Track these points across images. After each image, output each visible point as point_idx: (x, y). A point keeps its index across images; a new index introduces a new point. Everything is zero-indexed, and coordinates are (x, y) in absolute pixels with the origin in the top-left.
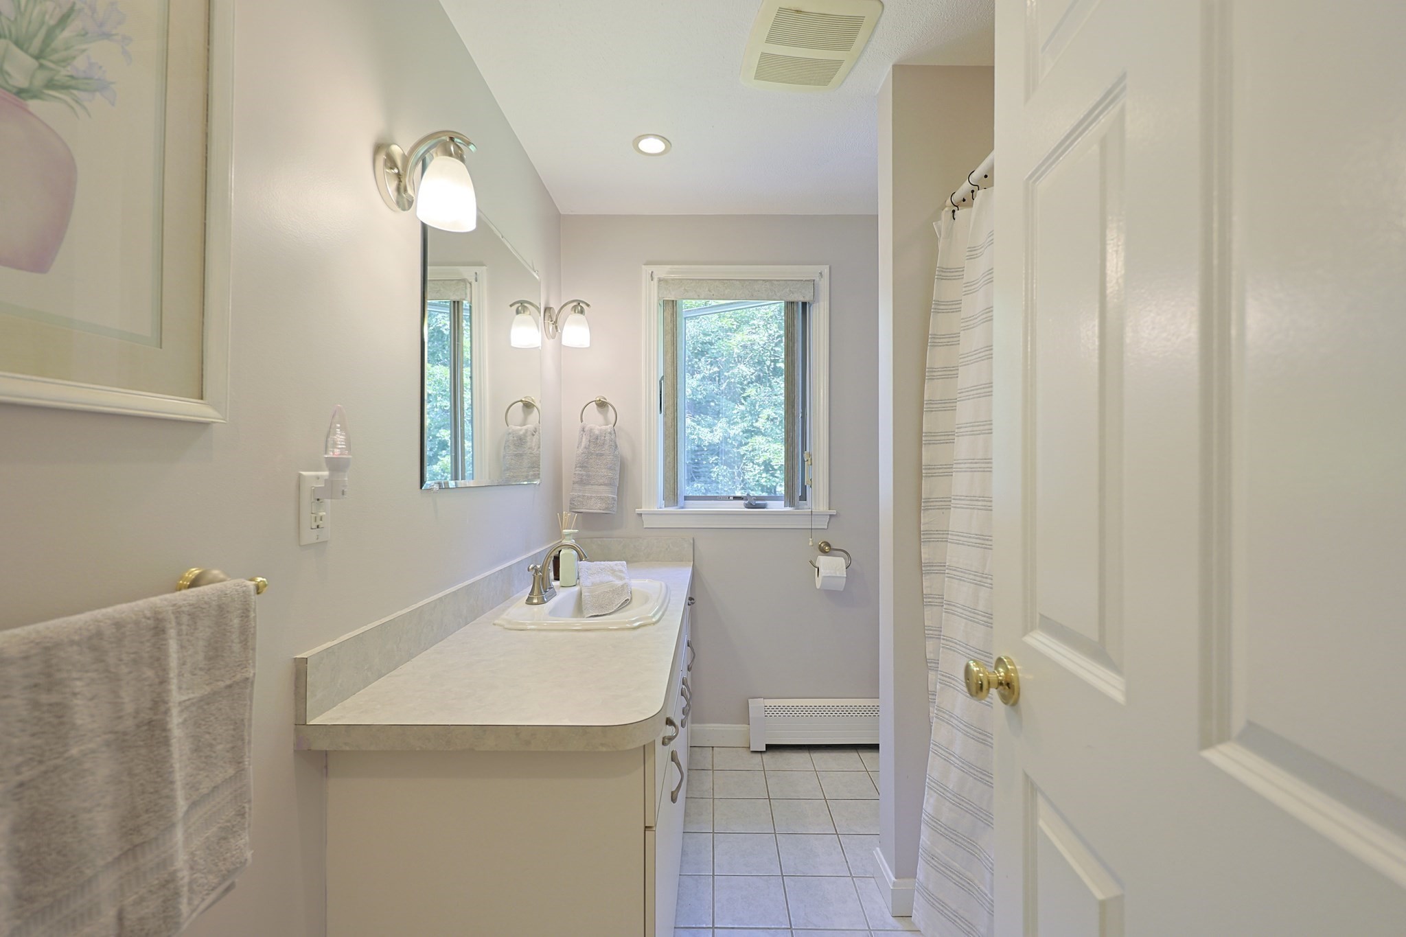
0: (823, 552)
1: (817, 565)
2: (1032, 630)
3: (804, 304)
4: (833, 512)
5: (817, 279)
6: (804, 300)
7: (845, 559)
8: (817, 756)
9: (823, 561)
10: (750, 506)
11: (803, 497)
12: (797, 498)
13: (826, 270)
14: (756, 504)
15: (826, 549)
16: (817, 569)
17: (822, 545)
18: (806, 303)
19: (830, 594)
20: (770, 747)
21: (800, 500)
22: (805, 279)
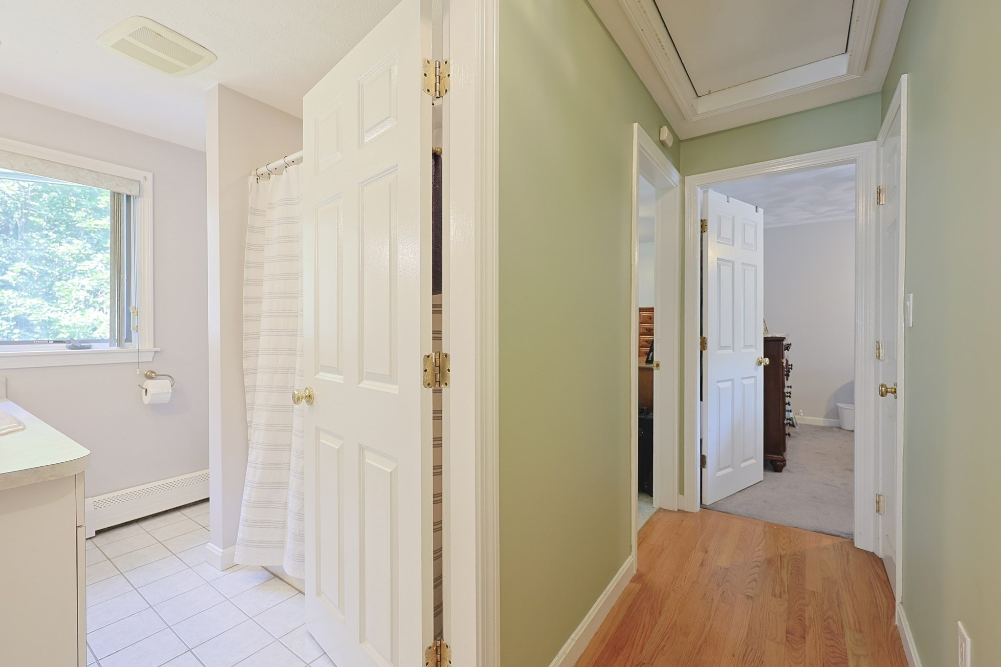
0: (150, 378)
1: (144, 387)
2: (318, 373)
3: (128, 197)
4: (158, 349)
5: (142, 181)
6: (129, 193)
7: (170, 381)
8: (144, 524)
9: (149, 384)
10: (75, 347)
11: (129, 339)
12: (123, 340)
13: (150, 176)
14: (81, 346)
15: (150, 376)
16: (144, 391)
17: (148, 373)
18: (130, 196)
19: (156, 407)
20: (98, 532)
21: (125, 342)
22: (130, 178)
